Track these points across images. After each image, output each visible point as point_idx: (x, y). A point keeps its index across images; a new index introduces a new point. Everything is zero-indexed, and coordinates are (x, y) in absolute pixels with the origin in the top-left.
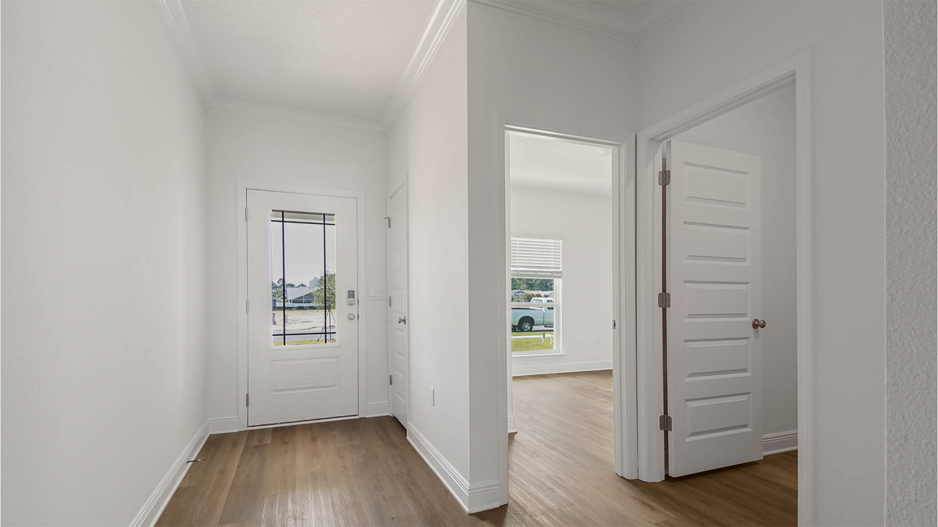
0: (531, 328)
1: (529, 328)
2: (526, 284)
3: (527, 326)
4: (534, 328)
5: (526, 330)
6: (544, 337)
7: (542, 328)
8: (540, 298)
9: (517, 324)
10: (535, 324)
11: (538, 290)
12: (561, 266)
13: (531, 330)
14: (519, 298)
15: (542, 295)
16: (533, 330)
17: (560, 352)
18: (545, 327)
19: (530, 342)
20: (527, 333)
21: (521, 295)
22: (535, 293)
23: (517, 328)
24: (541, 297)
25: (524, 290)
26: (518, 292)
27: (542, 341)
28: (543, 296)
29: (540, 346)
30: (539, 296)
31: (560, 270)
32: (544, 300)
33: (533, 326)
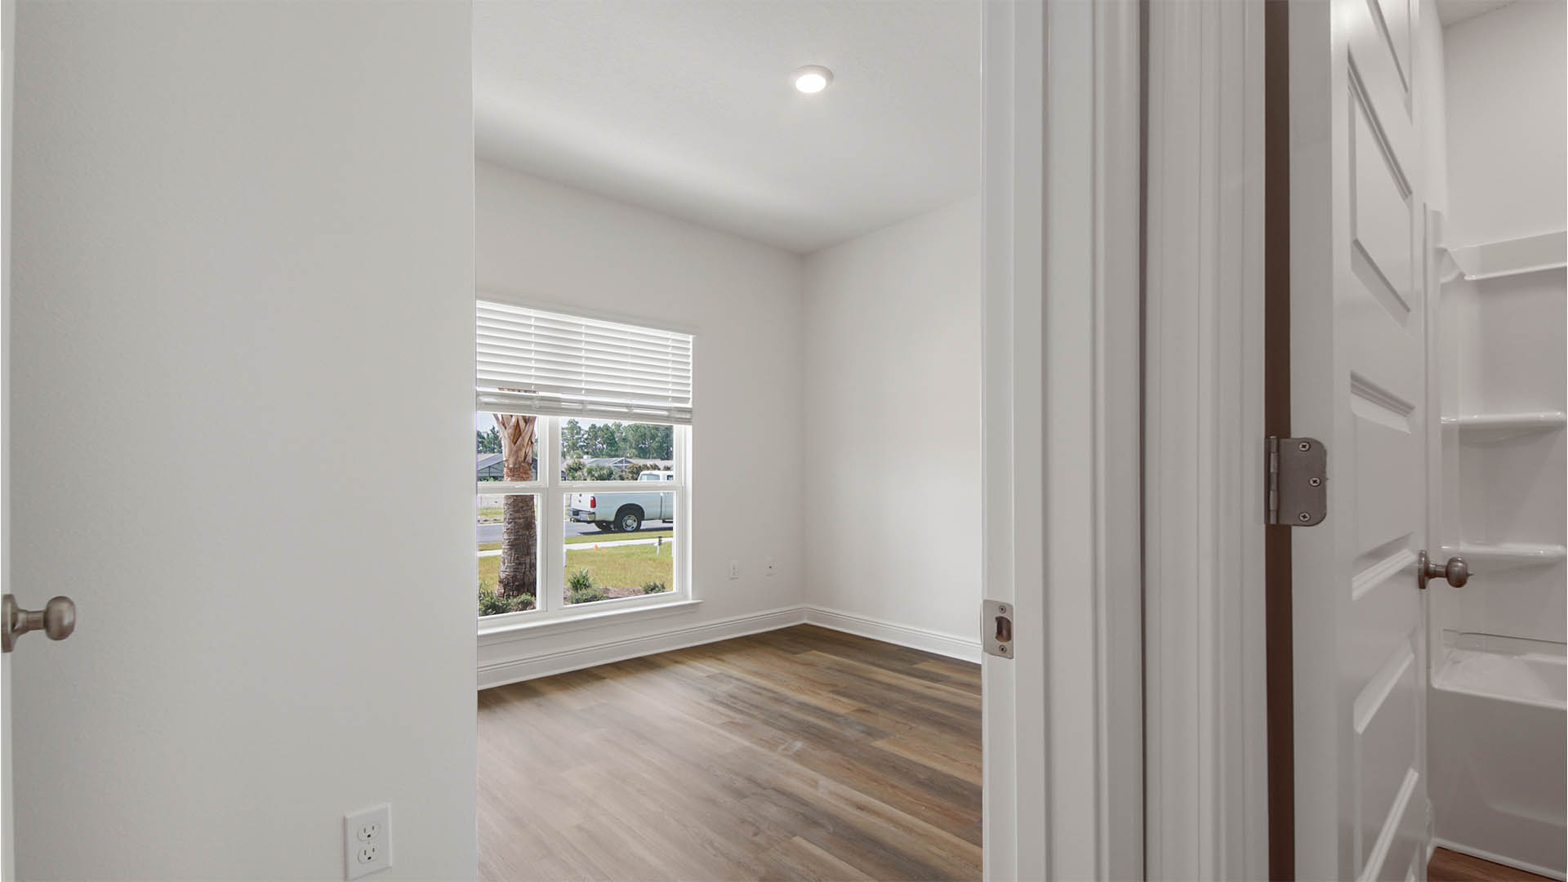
0: (639, 525)
1: (635, 525)
2: (635, 448)
3: (631, 522)
4: (645, 524)
5: (629, 529)
6: (660, 544)
7: (659, 524)
8: (656, 472)
9: (612, 518)
10: (646, 516)
11: (655, 458)
12: (690, 395)
13: (638, 529)
14: (622, 471)
15: (660, 467)
16: (641, 528)
17: (686, 598)
18: (664, 522)
19: (633, 554)
20: (630, 534)
21: (626, 467)
22: (649, 462)
23: (612, 526)
24: (659, 469)
25: (631, 458)
26: (621, 462)
27: (655, 551)
28: (662, 468)
29: (651, 562)
30: (655, 467)
31: (689, 405)
32: (662, 474)
33: (643, 522)
